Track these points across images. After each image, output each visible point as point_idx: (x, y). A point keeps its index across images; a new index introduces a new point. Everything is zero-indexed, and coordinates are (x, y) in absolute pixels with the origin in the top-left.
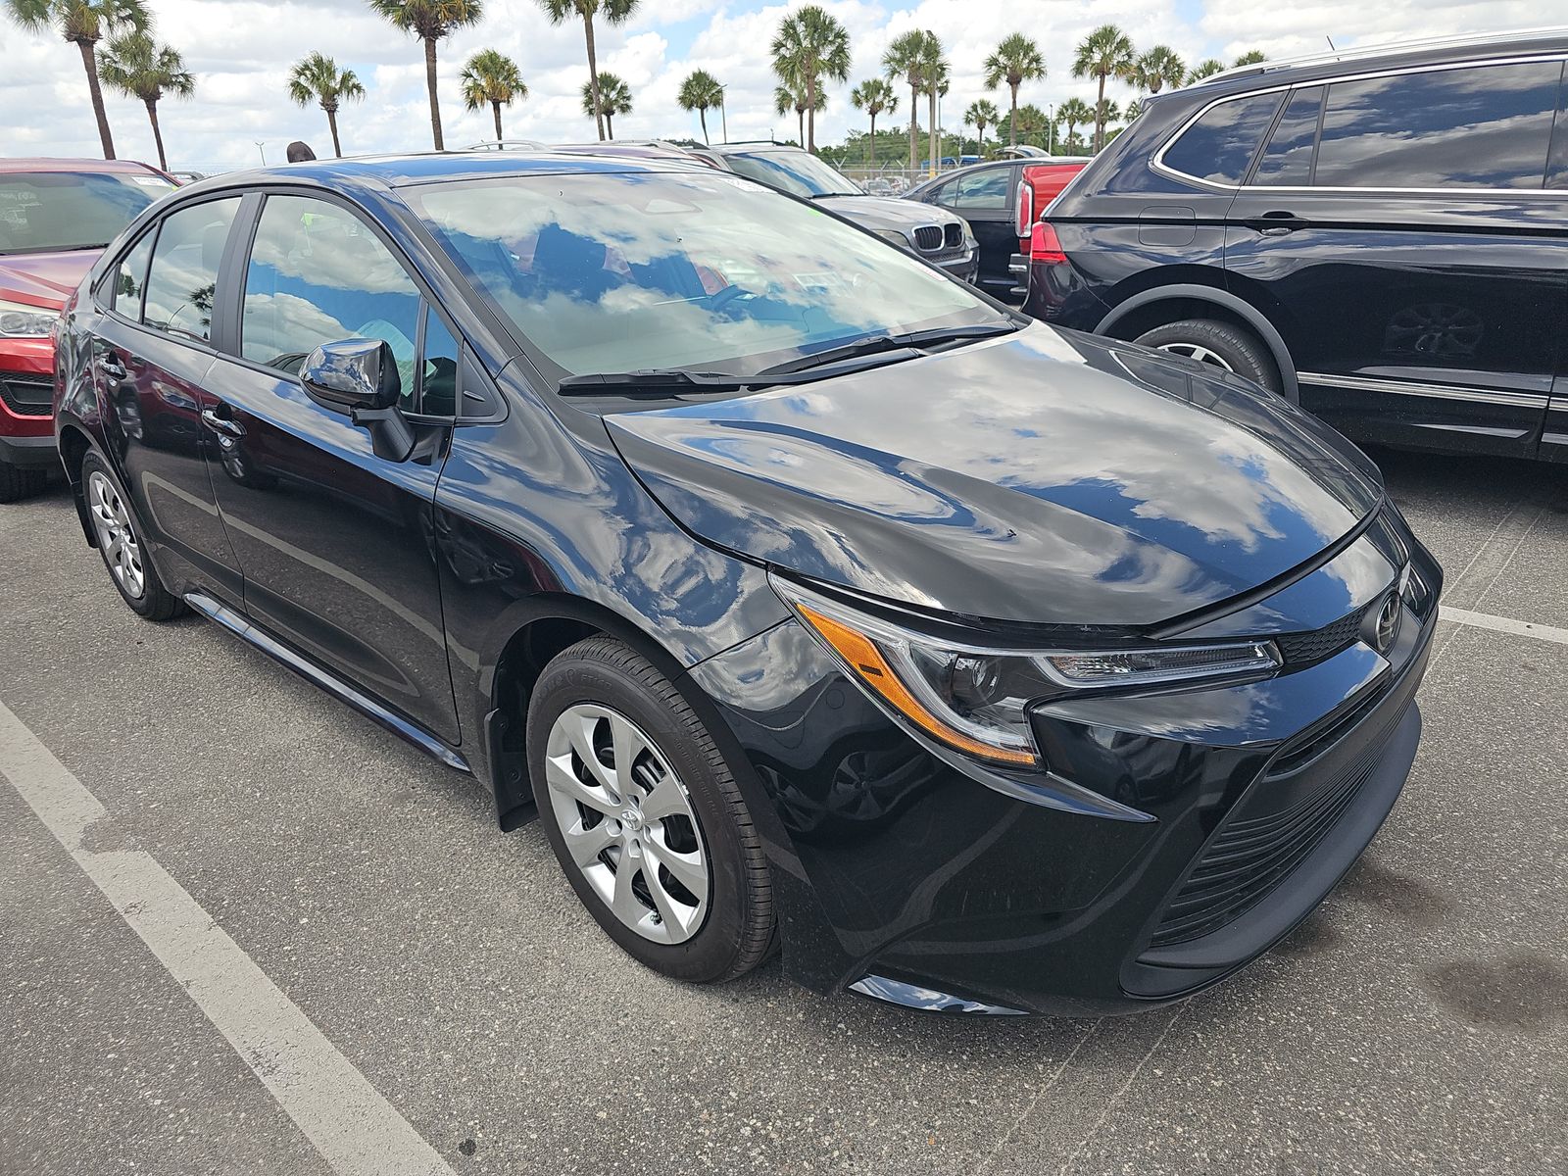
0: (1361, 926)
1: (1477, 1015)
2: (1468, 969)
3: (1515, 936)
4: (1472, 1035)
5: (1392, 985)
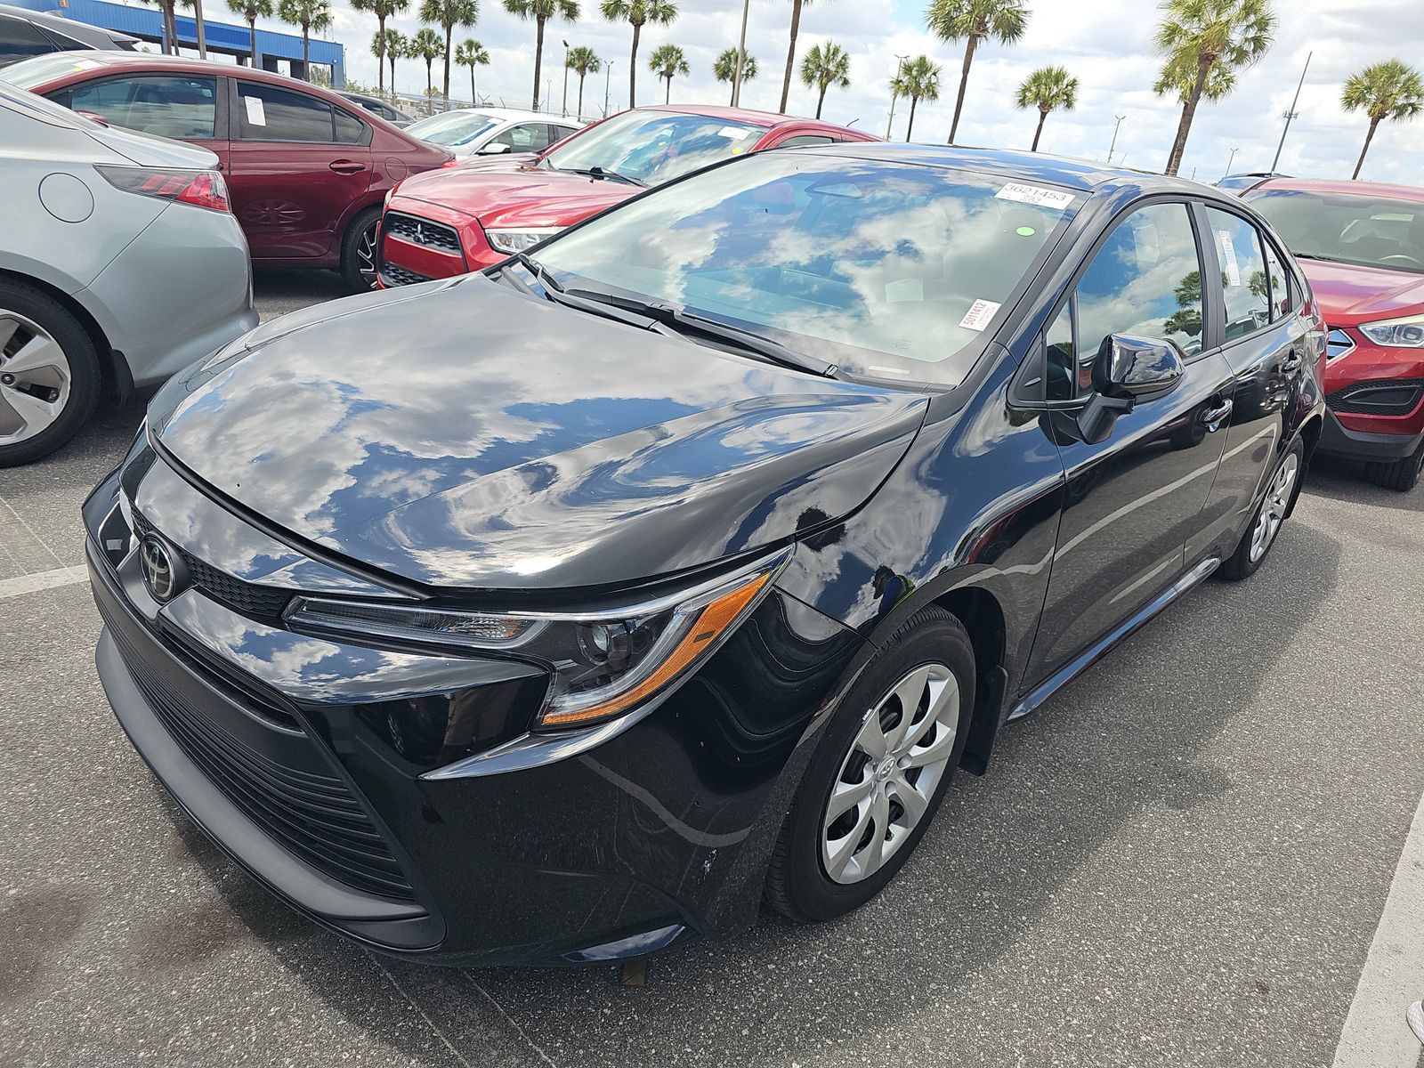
0: (178, 885)
1: (21, 905)
2: (67, 931)
3: (64, 998)
4: (9, 889)
5: (100, 869)
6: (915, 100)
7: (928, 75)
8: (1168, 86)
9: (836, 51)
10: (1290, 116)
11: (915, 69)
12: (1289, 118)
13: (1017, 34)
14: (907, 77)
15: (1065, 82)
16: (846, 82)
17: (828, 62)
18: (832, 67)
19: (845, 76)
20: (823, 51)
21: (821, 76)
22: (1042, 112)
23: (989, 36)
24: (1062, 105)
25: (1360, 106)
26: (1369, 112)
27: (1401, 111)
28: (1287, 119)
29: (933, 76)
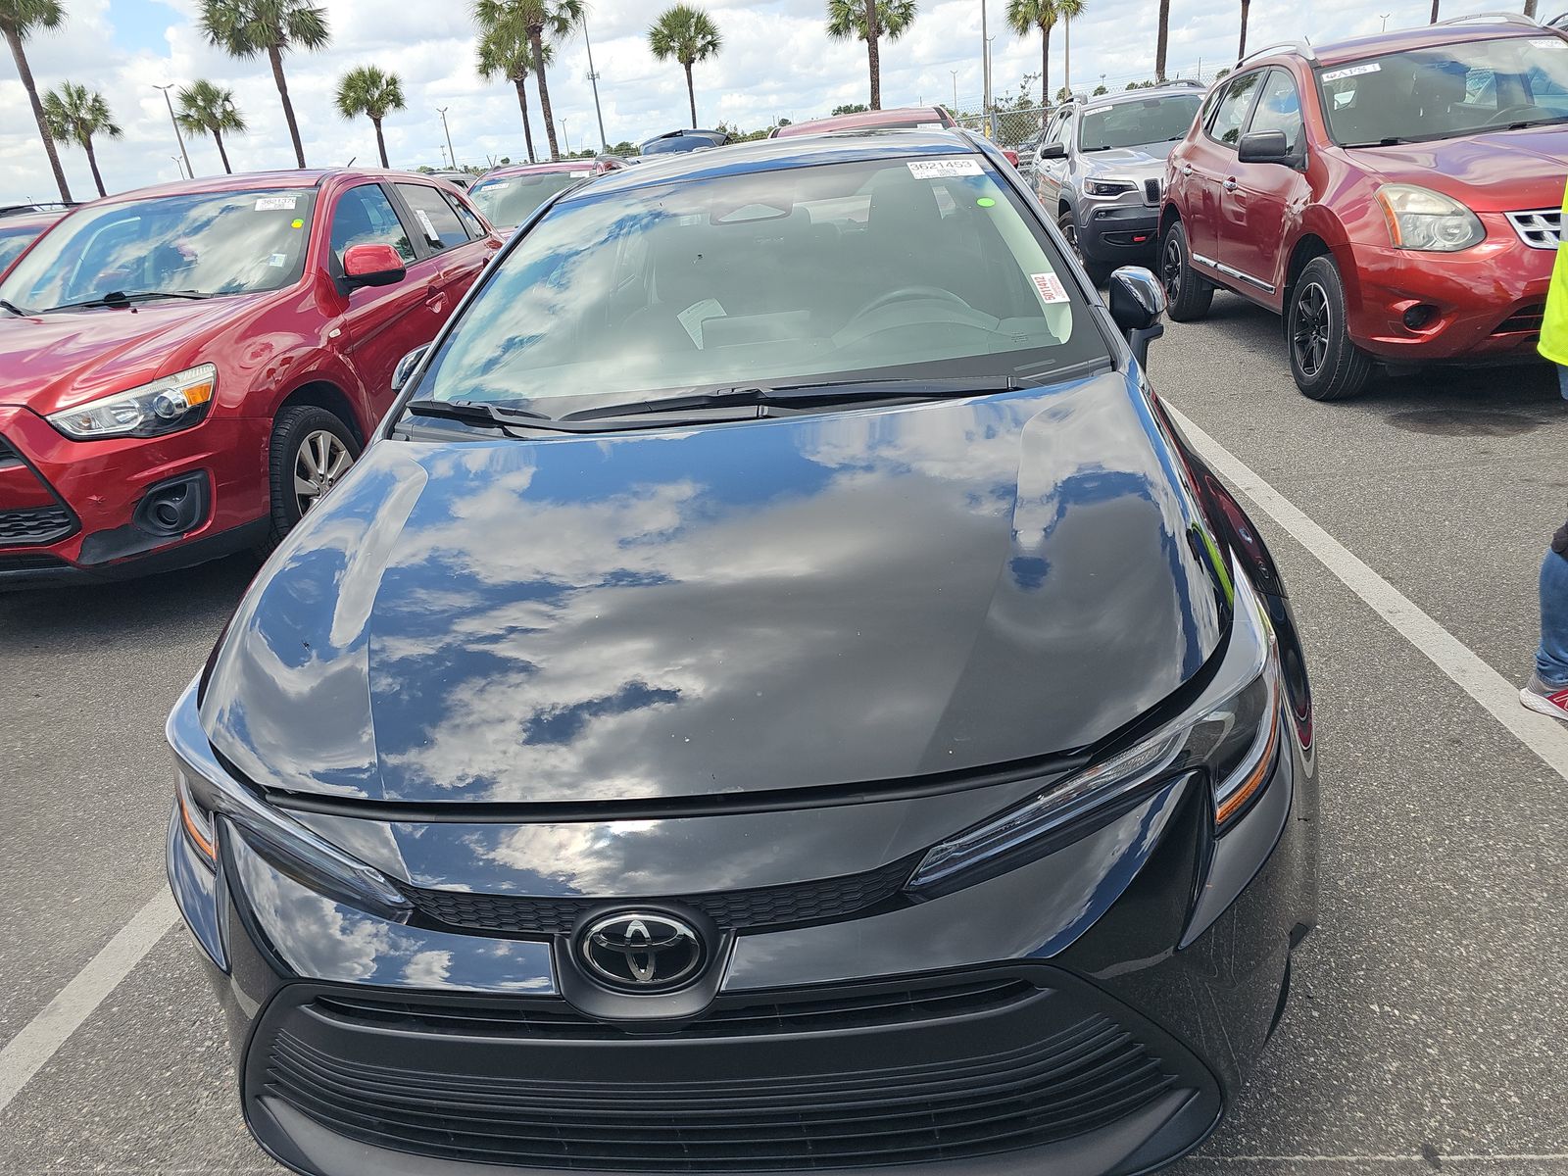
6: (217, 134)
7: (220, 102)
8: (493, 66)
9: (81, 94)
10: (593, 77)
11: (199, 98)
12: (594, 80)
13: (322, 37)
14: (193, 109)
15: (384, 81)
16: (114, 130)
17: (77, 108)
18: (85, 114)
19: (109, 122)
20: (64, 99)
21: (76, 128)
22: (374, 119)
23: (289, 44)
24: (391, 106)
25: (669, 54)
26: (679, 58)
27: (703, 51)
28: (591, 81)
29: (226, 102)
